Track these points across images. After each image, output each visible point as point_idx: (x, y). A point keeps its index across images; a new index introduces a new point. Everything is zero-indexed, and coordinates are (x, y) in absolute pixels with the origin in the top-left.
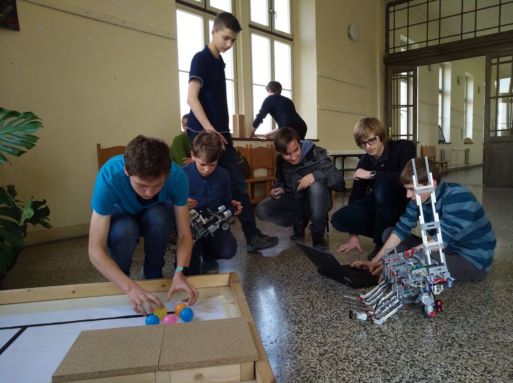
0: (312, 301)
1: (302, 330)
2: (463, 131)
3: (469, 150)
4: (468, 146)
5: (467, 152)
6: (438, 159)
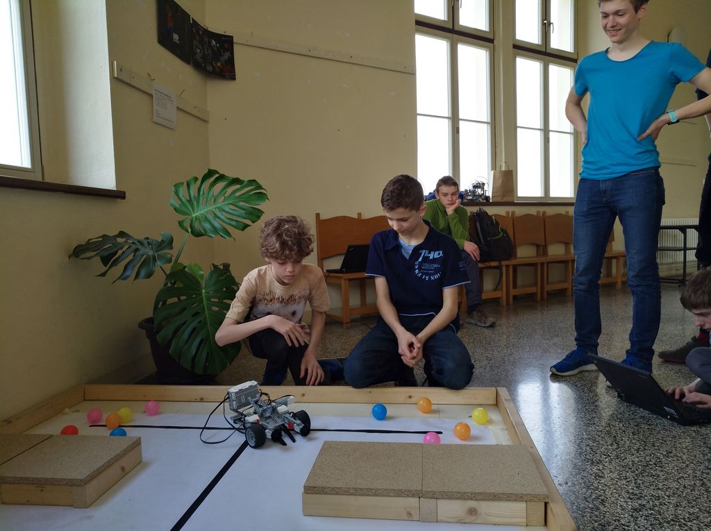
0: (615, 437)
1: (603, 473)
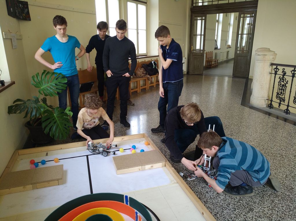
2: (227, 42)
3: (229, 51)
4: (229, 49)
5: (228, 52)
6: (214, 58)
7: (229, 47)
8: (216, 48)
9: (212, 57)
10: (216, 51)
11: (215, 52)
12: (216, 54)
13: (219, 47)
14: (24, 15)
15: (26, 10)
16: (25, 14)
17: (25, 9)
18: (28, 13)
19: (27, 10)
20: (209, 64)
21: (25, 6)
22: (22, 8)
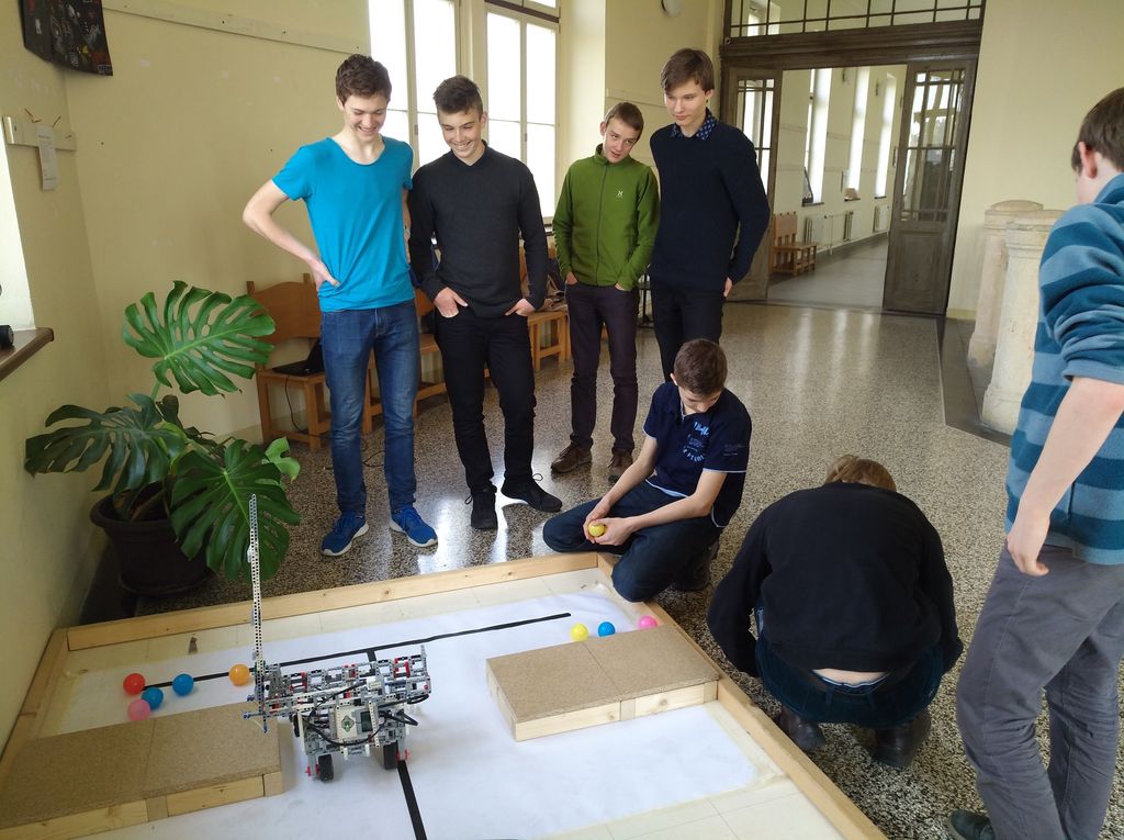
2: (843, 177)
3: (852, 213)
4: (851, 206)
5: (848, 217)
6: (799, 238)
7: (852, 196)
8: (807, 201)
9: (794, 235)
10: (808, 211)
11: (803, 213)
12: (807, 223)
13: (817, 198)
14: (85, 50)
15: (95, 31)
16: (90, 50)
17: (89, 28)
18: (101, 41)
19: (97, 30)
20: (782, 262)
21: (91, 15)
22: (75, 21)
